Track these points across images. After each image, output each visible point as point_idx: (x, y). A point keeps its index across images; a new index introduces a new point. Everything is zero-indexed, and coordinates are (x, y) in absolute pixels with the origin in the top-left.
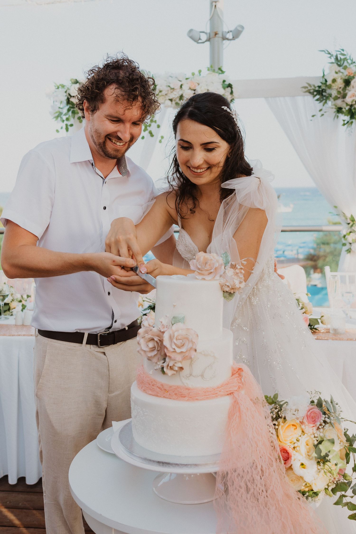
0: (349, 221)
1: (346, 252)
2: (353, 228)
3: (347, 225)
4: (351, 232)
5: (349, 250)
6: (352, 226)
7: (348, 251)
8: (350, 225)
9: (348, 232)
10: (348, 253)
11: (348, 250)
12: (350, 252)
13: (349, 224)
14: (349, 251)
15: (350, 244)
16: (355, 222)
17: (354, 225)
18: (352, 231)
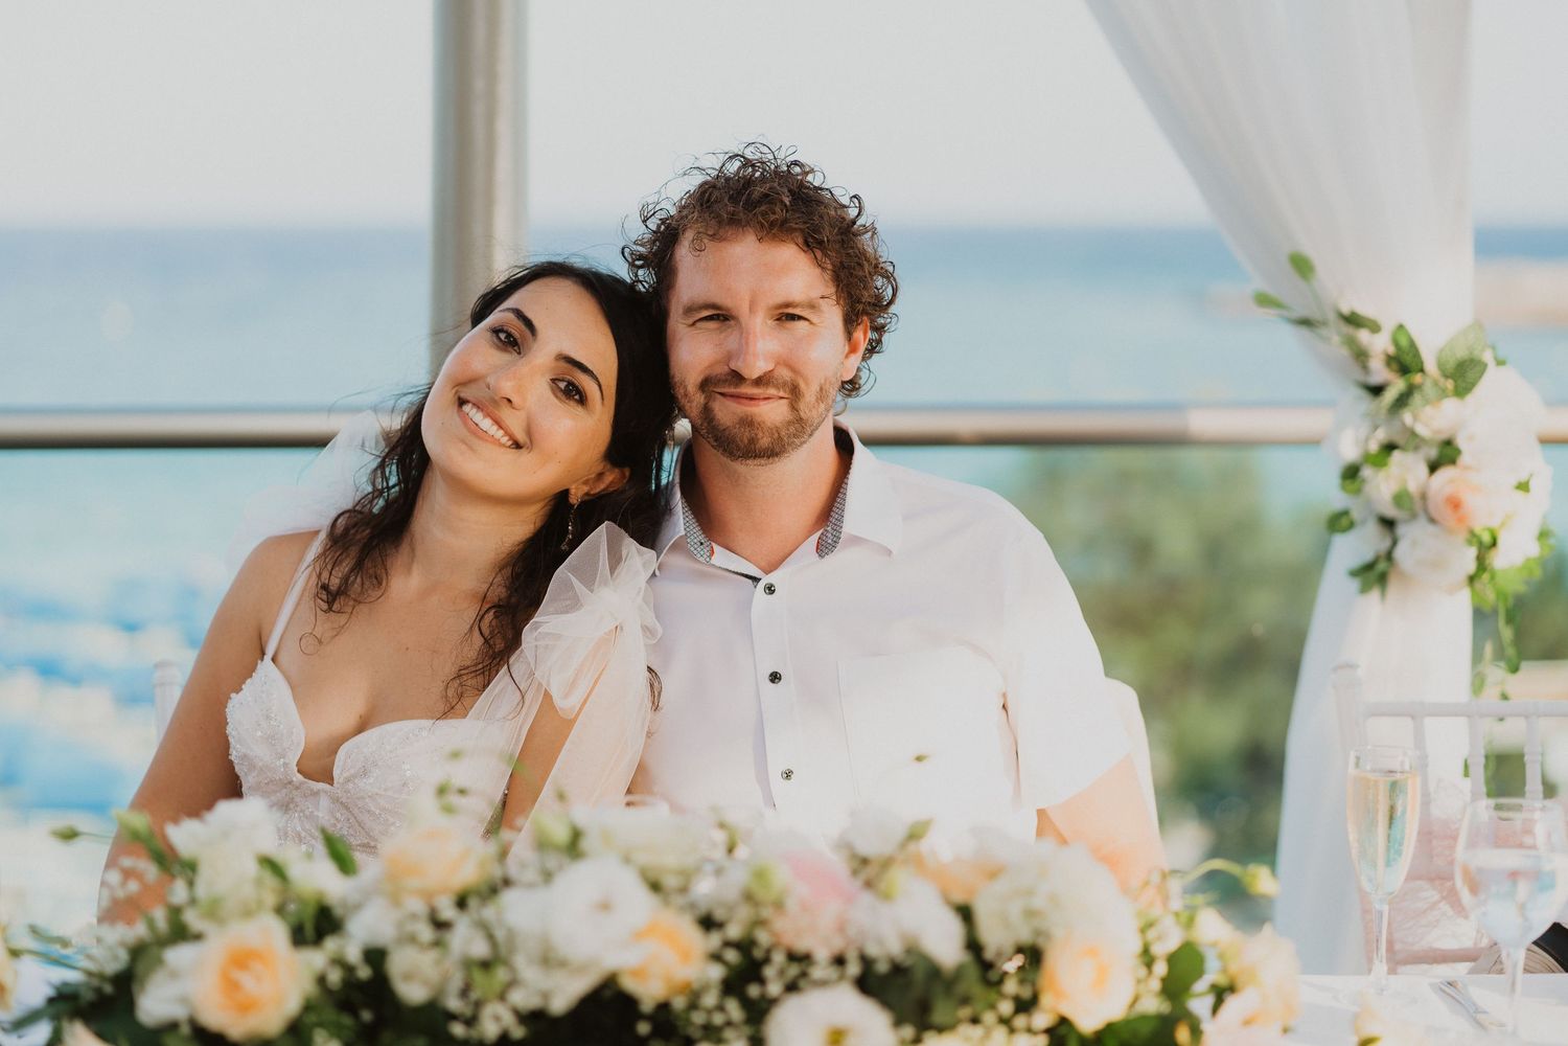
0: (1379, 372)
1: (1354, 585)
2: (1407, 417)
3: (1366, 403)
4: (1390, 447)
5: (1382, 566)
6: (1402, 401)
7: (1373, 575)
8: (1390, 395)
9: (1374, 447)
10: (1365, 589)
11: (1368, 567)
12: (1382, 580)
13: (1377, 390)
14: (1375, 574)
15: (1388, 524)
16: (1417, 378)
17: (1417, 399)
18: (1399, 439)
